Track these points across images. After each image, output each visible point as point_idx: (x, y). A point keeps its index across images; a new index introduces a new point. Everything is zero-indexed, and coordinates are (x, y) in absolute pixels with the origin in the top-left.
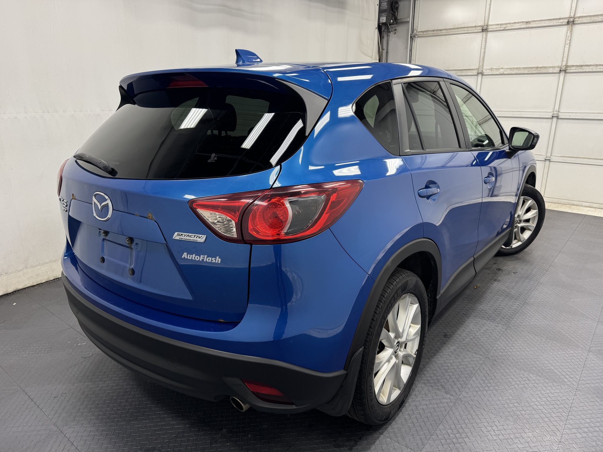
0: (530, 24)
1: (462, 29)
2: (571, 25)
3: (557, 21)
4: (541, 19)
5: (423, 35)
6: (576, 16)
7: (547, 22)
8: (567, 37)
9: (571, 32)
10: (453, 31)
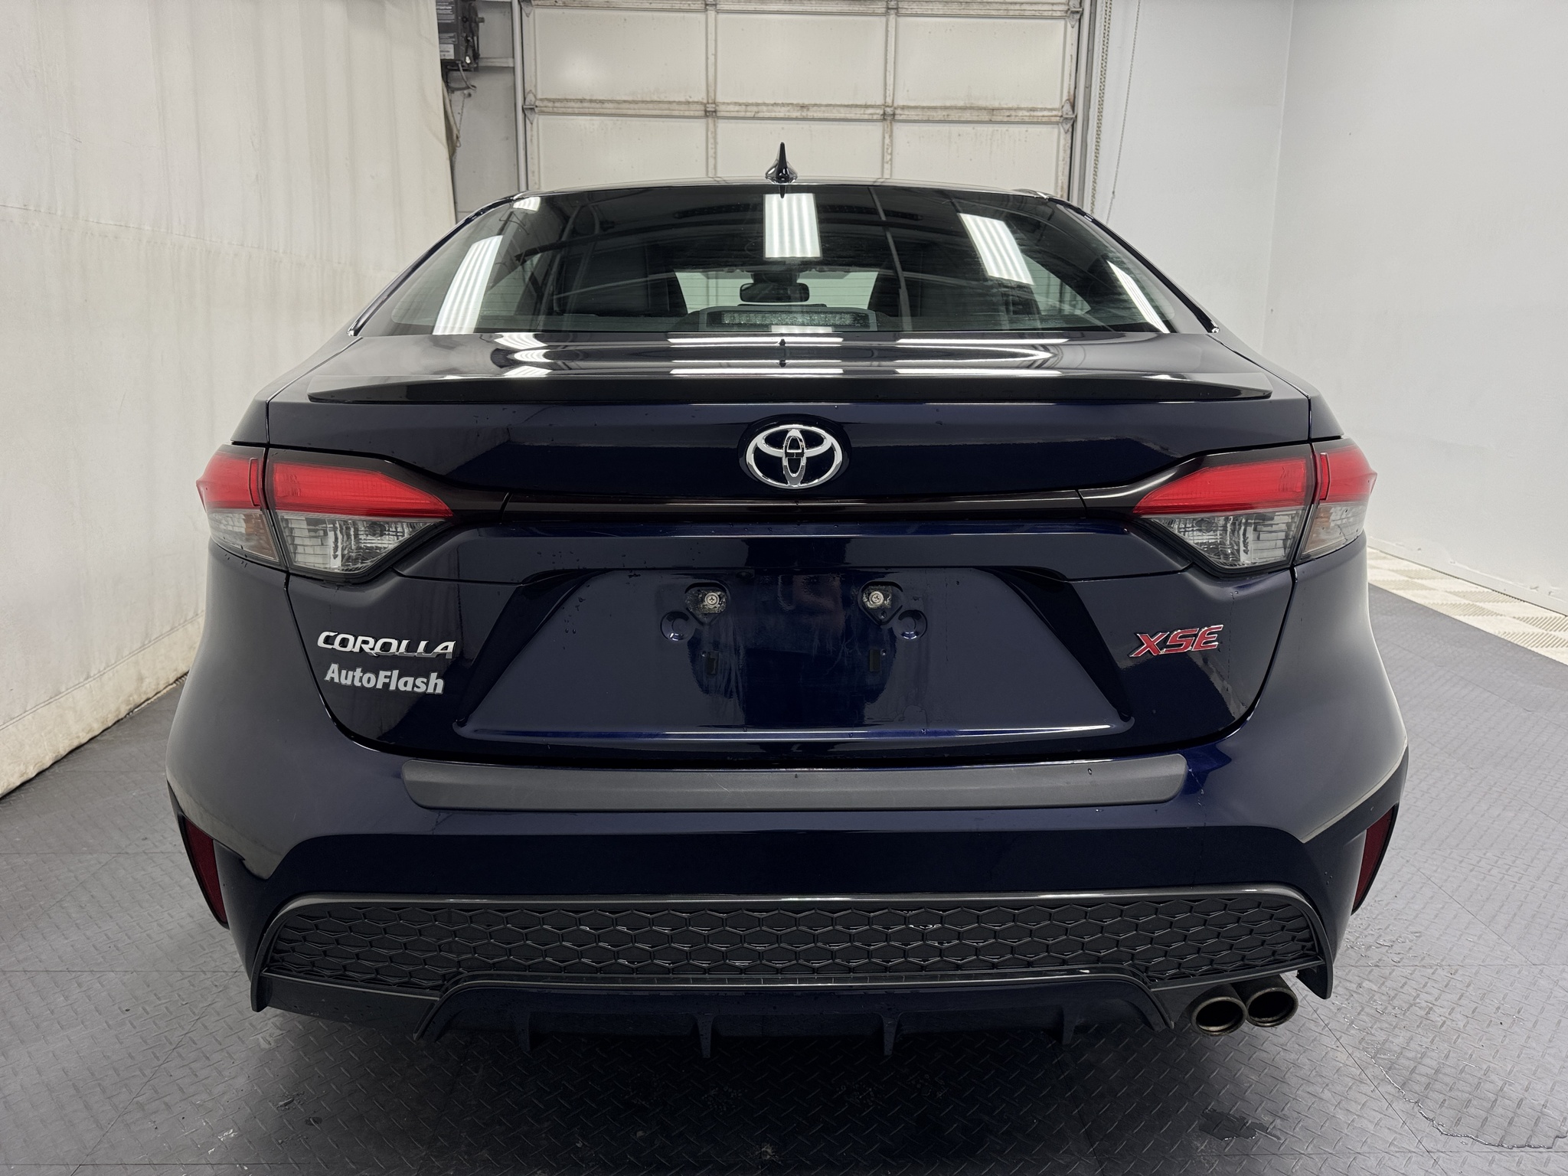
0: (808, 110)
1: (656, 106)
2: (891, 123)
3: (863, 110)
4: (830, 103)
5: (553, 107)
6: (895, 105)
7: (842, 110)
8: (886, 147)
9: (891, 136)
10: (632, 106)
